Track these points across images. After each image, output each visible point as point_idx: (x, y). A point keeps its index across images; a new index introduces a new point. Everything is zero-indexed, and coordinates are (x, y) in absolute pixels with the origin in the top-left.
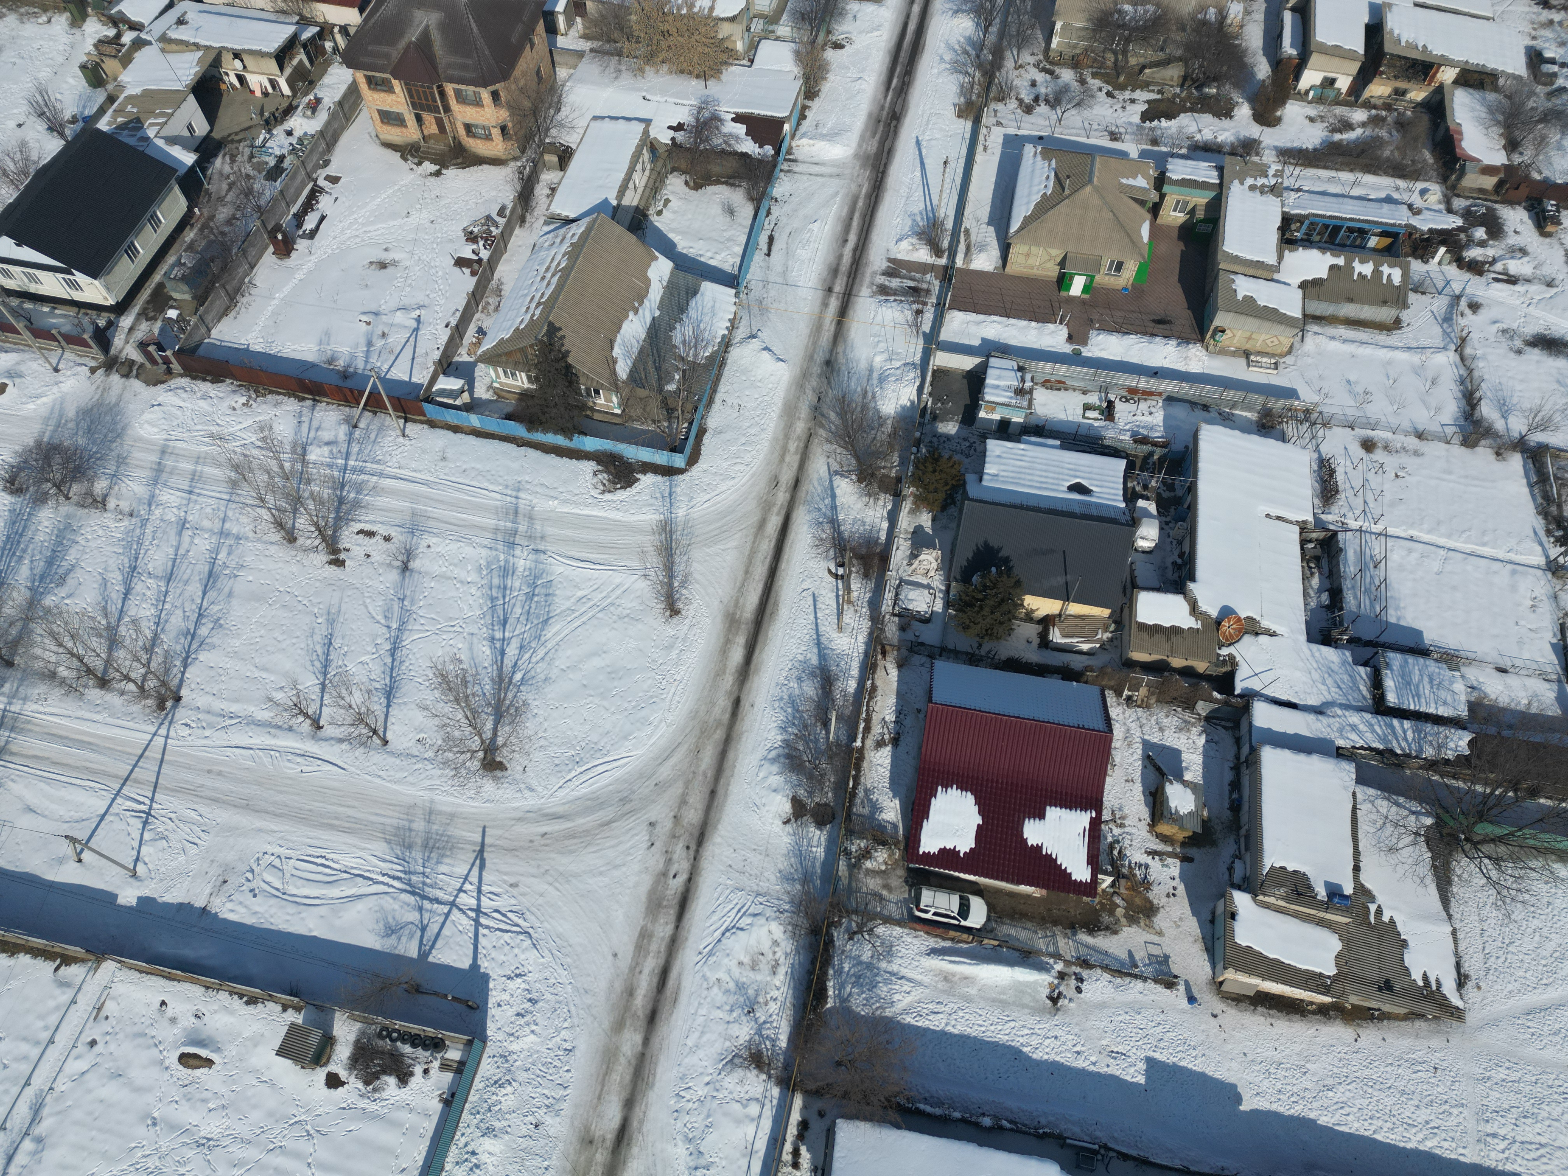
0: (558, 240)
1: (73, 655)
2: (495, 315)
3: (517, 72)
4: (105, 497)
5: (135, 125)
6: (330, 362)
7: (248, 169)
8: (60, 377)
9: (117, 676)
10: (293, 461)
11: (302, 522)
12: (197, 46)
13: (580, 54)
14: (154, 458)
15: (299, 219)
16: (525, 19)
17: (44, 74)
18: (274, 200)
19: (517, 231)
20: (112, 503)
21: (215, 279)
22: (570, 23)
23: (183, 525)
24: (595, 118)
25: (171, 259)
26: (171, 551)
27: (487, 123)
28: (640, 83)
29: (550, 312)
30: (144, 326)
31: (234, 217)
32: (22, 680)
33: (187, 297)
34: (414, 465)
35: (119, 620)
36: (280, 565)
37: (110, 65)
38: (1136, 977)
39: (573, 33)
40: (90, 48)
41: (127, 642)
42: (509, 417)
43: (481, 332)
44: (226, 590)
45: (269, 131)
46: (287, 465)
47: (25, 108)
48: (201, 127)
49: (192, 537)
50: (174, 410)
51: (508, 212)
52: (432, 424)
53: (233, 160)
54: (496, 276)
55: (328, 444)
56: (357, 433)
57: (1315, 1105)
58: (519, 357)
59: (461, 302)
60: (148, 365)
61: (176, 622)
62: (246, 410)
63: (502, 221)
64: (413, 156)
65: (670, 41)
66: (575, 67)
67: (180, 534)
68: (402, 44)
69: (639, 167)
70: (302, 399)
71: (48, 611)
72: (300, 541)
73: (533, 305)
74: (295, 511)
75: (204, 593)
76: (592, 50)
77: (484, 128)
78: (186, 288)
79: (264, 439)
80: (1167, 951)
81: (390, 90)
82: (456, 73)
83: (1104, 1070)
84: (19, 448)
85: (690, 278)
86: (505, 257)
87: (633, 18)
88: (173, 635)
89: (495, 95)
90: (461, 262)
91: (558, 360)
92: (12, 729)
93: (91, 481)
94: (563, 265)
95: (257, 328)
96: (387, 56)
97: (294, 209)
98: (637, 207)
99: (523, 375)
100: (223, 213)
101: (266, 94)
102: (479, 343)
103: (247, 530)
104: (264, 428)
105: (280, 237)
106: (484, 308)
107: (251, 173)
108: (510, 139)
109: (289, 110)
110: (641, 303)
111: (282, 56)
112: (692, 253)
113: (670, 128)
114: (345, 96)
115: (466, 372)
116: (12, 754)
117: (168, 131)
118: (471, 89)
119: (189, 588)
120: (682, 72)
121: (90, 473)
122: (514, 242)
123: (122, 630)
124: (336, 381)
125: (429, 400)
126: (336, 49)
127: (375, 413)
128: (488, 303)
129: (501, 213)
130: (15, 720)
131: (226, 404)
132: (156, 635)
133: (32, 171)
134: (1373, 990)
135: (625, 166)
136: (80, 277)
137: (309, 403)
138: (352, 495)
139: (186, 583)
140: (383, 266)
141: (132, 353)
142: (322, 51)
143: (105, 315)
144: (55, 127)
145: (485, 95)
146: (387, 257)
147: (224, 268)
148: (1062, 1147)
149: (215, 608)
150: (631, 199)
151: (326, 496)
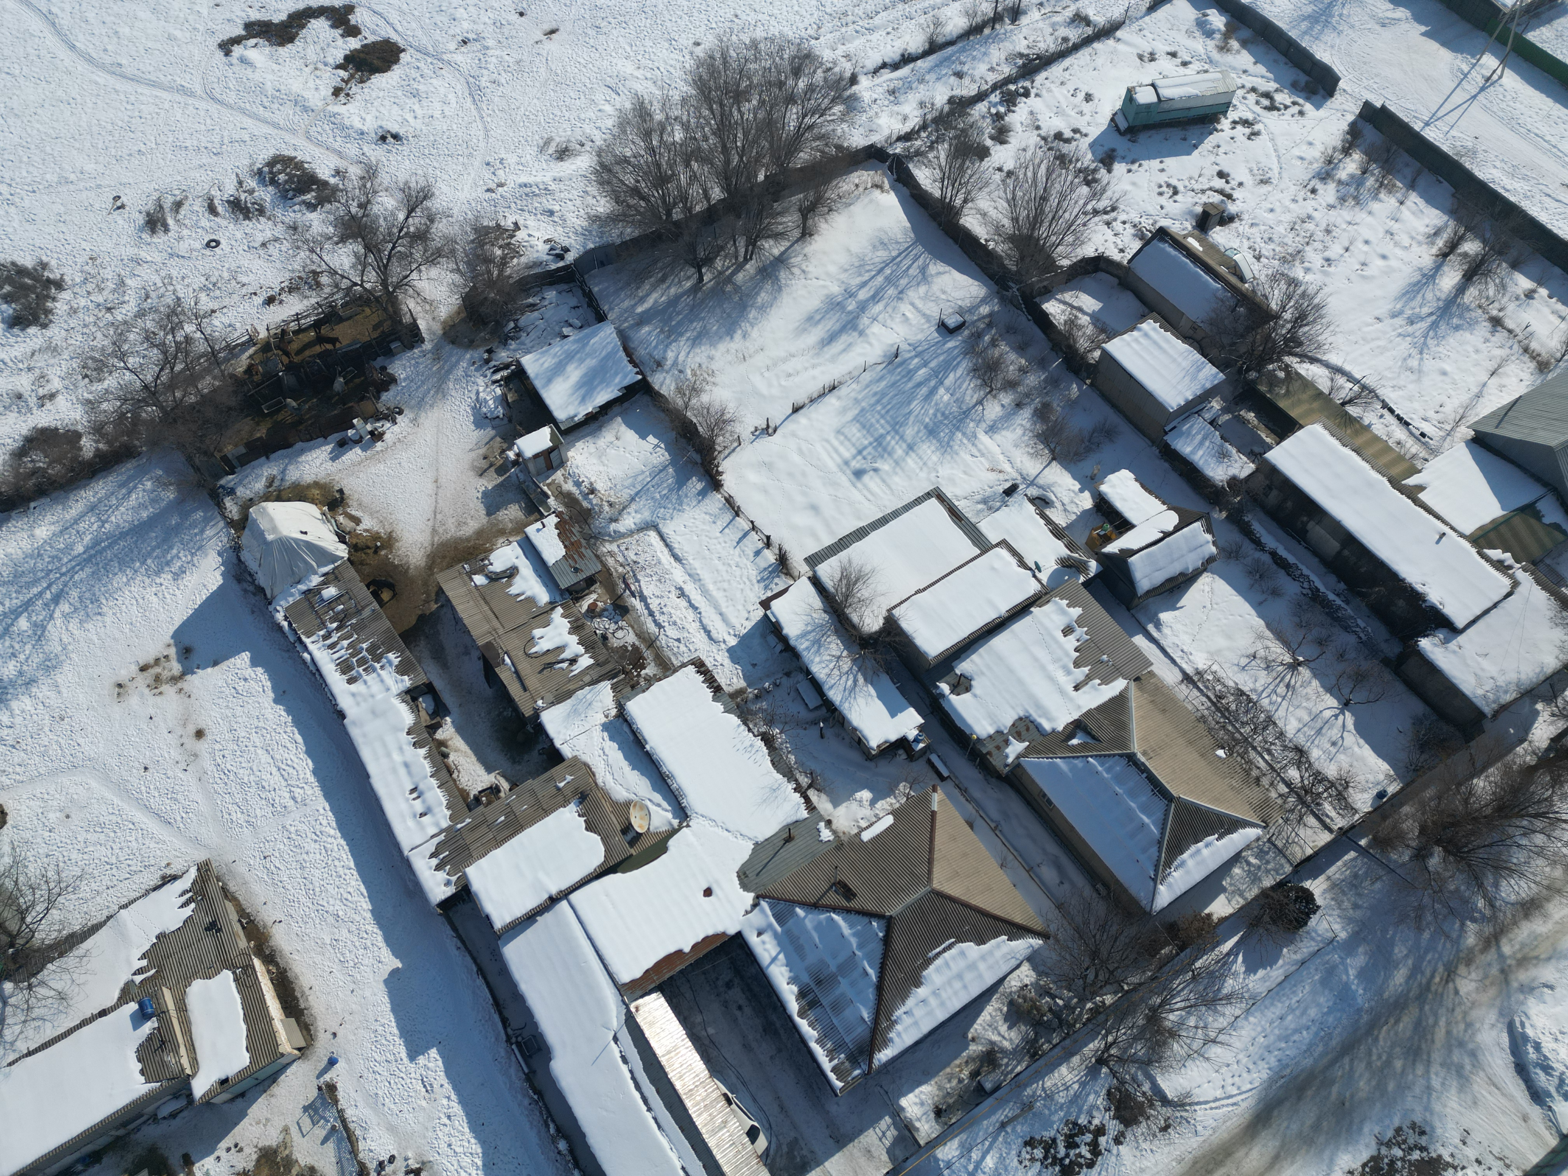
38: (344, 1121)
57: (358, 918)
80: (299, 1112)
83: (448, 1087)
134: (223, 935)
148: (534, 1072)
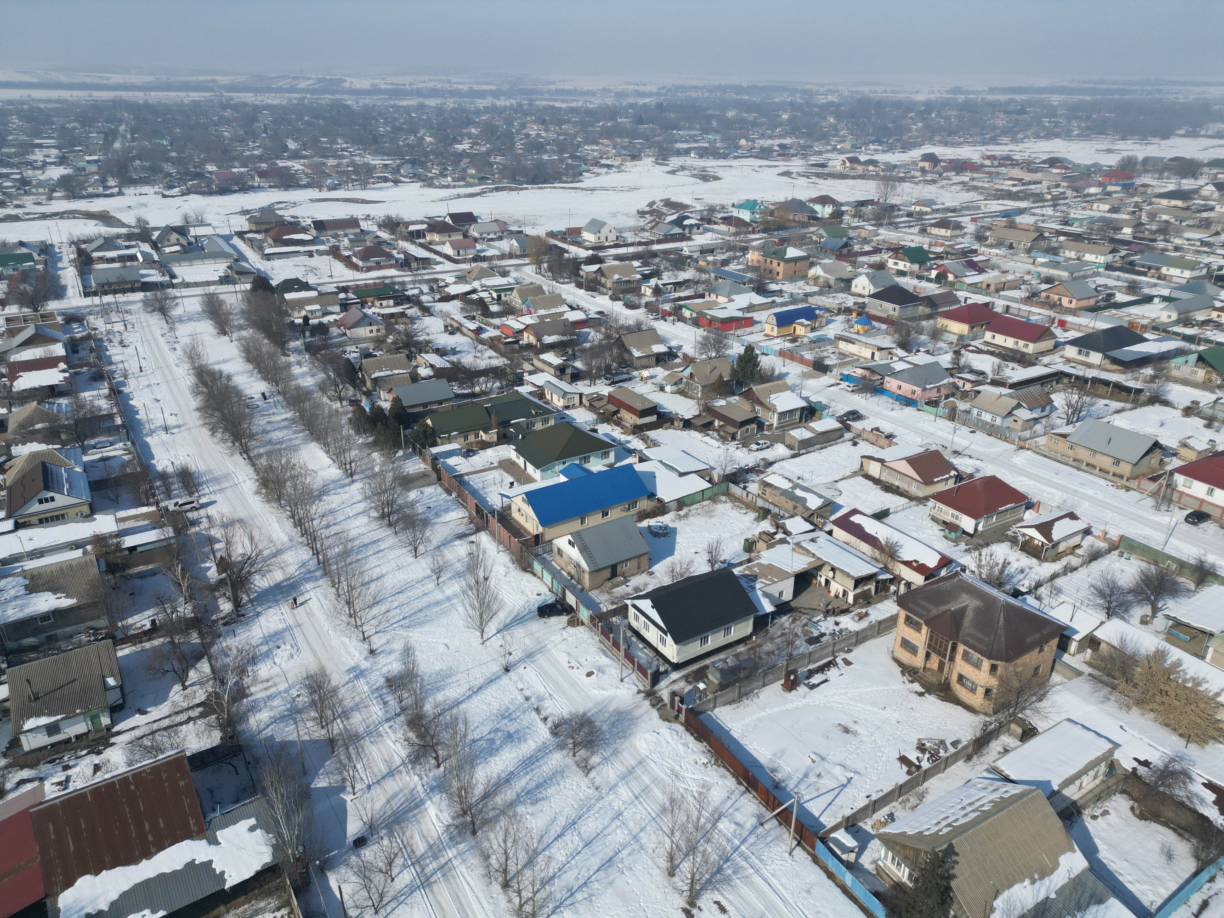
0: (992, 788)
1: (506, 853)
2: (909, 812)
3: (1019, 661)
4: (593, 768)
5: (753, 578)
6: (773, 771)
7: (799, 631)
8: (621, 685)
9: (516, 886)
10: (708, 820)
11: (686, 867)
12: (814, 555)
13: (1079, 673)
14: (633, 763)
15: (811, 673)
16: (1044, 632)
17: (726, 535)
18: (803, 656)
19: (960, 763)
20: (593, 774)
21: (739, 680)
22: (1081, 649)
23: (618, 815)
24: (1069, 720)
25: (722, 656)
26: (601, 827)
27: (977, 681)
28: (1123, 714)
29: (955, 837)
30: (682, 684)
31: (773, 653)
32: (472, 848)
33: (716, 682)
34: (784, 880)
35: (544, 850)
36: (653, 886)
37: (761, 545)
39: (1080, 657)
40: (756, 533)
41: (537, 868)
42: (877, 895)
43: (891, 817)
44: (611, 878)
45: (825, 617)
46: (703, 820)
47: (705, 546)
48: (788, 595)
49: (618, 827)
50: (663, 742)
51: (960, 746)
52: (816, 860)
53: (793, 621)
54: (926, 785)
55: (737, 824)
56: (760, 830)
58: (911, 854)
59: (888, 787)
60: (669, 707)
61: (570, 878)
62: (702, 768)
63: (952, 750)
64: (910, 675)
65: (1165, 699)
66: (1070, 679)
67: (613, 820)
68: (943, 608)
69: (1092, 773)
70: (740, 783)
71: (515, 815)
72: (676, 879)
73: (944, 823)
74: (686, 855)
75: (598, 870)
76: (1090, 675)
77: (973, 683)
78: (719, 676)
79: (700, 794)
81: (919, 630)
82: (971, 641)
84: (573, 711)
85: (1100, 886)
86: (940, 775)
87: (1139, 669)
88: (562, 884)
89: (994, 668)
90: (903, 760)
91: (942, 877)
92: (444, 875)
93: (593, 753)
94: (985, 808)
95: (743, 723)
96: (929, 611)
97: (811, 667)
98: (1074, 803)
99: (907, 870)
100: (768, 647)
101: (837, 597)
102: (885, 824)
103: (650, 846)
104: (706, 786)
105: (792, 677)
106: (903, 801)
107: (799, 634)
108: (990, 700)
109: (845, 611)
110: (1042, 878)
111: (859, 582)
112: (1112, 866)
113: (1135, 759)
114: (886, 620)
115: (863, 839)
116: (432, 891)
117: (768, 590)
118: (977, 655)
119: (593, 860)
120: (1167, 725)
121: (596, 748)
122: (953, 769)
123: (540, 858)
124: (769, 786)
125: (824, 840)
126: (896, 592)
127: (781, 824)
128: (908, 800)
129: (954, 744)
130: (450, 870)
131: (694, 757)
132: (553, 878)
133: (686, 576)
135: (1080, 766)
136: (669, 639)
137: (742, 788)
138: (729, 871)
139: (594, 855)
140: (846, 731)
141: (665, 696)
142: (887, 589)
143: (667, 666)
144: (712, 561)
145: (986, 664)
146: (853, 727)
147: (748, 677)
149: (596, 885)
150: (1072, 793)
151: (712, 859)
